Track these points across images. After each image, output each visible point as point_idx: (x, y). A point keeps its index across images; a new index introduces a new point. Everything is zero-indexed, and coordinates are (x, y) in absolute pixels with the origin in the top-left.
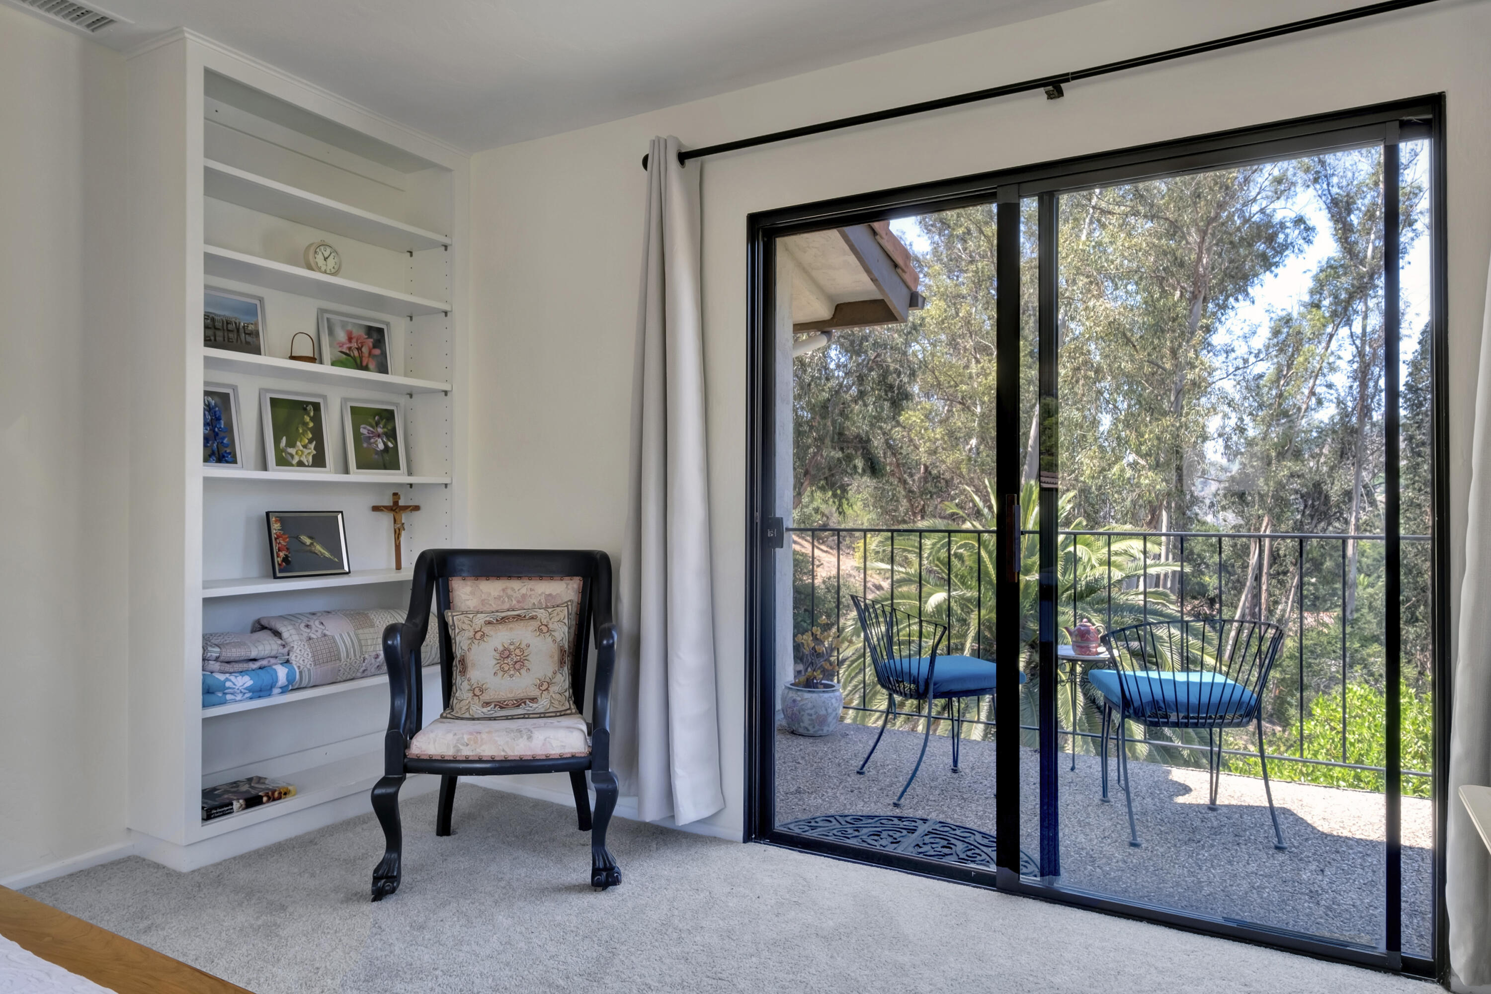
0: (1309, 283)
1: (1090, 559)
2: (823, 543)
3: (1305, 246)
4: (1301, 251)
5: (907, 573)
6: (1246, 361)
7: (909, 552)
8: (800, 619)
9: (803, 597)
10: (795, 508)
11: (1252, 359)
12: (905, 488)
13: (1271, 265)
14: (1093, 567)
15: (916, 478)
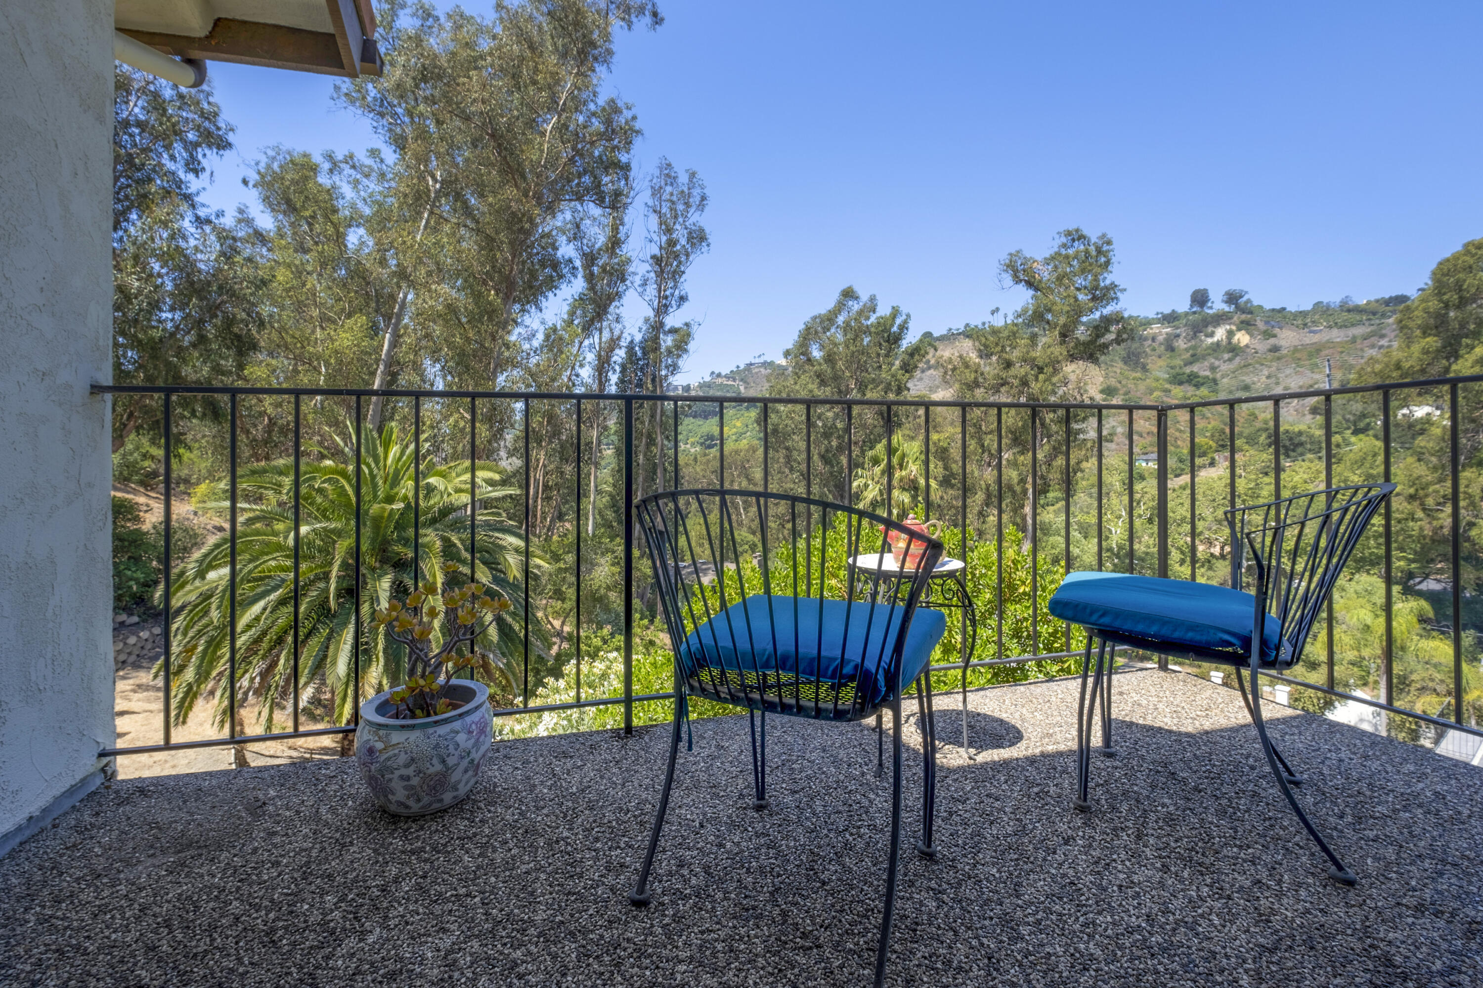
0: (566, 308)
1: (446, 488)
2: (152, 489)
3: (572, 279)
4: (570, 282)
5: (262, 511)
6: (528, 354)
7: (266, 488)
8: (122, 567)
9: (126, 543)
10: (114, 452)
11: (532, 354)
12: (248, 438)
13: (553, 287)
14: (449, 495)
15: (260, 427)
